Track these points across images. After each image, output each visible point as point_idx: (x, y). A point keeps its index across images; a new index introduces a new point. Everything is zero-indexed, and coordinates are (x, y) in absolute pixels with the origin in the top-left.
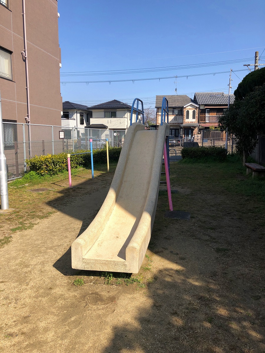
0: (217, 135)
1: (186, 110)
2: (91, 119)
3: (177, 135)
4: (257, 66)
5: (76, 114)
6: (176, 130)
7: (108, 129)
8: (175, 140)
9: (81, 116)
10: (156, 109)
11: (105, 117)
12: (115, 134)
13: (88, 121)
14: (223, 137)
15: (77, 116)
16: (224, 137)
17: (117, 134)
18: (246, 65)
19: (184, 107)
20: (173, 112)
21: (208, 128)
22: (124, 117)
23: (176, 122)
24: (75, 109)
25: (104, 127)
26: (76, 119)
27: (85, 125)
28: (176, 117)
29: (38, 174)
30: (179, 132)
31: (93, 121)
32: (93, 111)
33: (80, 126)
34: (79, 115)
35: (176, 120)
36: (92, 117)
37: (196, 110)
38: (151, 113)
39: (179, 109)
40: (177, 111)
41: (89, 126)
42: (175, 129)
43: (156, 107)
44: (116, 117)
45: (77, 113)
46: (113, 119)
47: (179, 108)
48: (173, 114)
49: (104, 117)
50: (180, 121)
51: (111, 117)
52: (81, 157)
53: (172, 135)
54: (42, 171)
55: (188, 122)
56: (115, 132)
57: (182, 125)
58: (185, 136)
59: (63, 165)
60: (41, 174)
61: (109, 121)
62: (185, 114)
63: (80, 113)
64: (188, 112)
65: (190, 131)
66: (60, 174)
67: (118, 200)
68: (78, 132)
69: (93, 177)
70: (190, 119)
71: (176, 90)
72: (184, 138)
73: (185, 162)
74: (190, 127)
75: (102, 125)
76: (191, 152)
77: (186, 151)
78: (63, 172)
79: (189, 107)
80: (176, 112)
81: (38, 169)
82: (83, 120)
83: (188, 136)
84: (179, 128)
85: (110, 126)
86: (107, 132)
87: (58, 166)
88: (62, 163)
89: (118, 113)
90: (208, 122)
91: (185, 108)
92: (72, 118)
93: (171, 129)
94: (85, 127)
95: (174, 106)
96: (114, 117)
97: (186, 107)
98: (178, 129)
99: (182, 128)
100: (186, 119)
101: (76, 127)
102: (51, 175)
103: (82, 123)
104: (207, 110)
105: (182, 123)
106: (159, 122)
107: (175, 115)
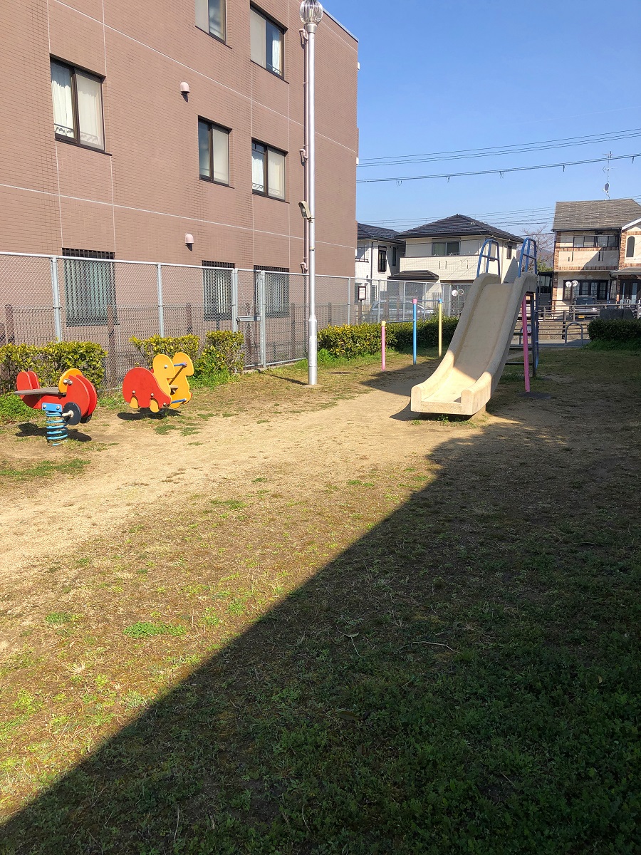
1: (628, 237)
2: (402, 260)
3: (604, 296)
5: (370, 249)
6: (601, 284)
7: (438, 282)
8: (595, 307)
9: (382, 253)
10: (553, 235)
11: (434, 254)
12: (454, 293)
13: (395, 264)
15: (373, 254)
17: (460, 293)
19: (623, 228)
20: (596, 240)
22: (476, 254)
23: (601, 264)
24: (370, 237)
25: (430, 277)
26: (370, 261)
27: (388, 273)
28: (601, 252)
29: (331, 354)
30: (609, 287)
31: (407, 264)
32: (408, 241)
33: (377, 275)
34: (376, 251)
35: (601, 259)
36: (403, 256)
38: (546, 242)
39: (611, 235)
40: (606, 239)
41: (397, 276)
42: (599, 282)
43: (553, 230)
44: (458, 255)
45: (372, 247)
46: (451, 260)
47: (610, 230)
48: (595, 246)
49: (430, 254)
50: (610, 263)
51: (448, 255)
52: (393, 333)
53: (589, 294)
54: (337, 350)
55: (631, 265)
56: (454, 288)
57: (614, 272)
58: (620, 298)
59: (365, 344)
60: (335, 354)
61: (443, 264)
62: (624, 244)
63: (379, 247)
64: (631, 240)
65: (635, 286)
66: (359, 358)
67: (456, 364)
68: (373, 288)
69: (415, 364)
70: (637, 258)
71: (607, 187)
72: (619, 303)
73: (594, 346)
74: (635, 276)
75: (427, 271)
76: (608, 328)
77: (597, 325)
78: (363, 356)
79: (635, 229)
80: (603, 240)
81: (331, 347)
82: (385, 261)
83: (630, 298)
84: (608, 278)
85: (444, 275)
86: (437, 288)
87: (358, 345)
88: (365, 339)
89: (463, 245)
91: (624, 231)
92: (363, 257)
93: (590, 282)
94: (389, 278)
95: (597, 226)
96: (454, 255)
97: (626, 229)
98: (607, 281)
99: (615, 279)
100: (625, 258)
101: (369, 278)
102: (347, 357)
103: (382, 269)
105: (616, 268)
106: (559, 265)
107: (600, 249)
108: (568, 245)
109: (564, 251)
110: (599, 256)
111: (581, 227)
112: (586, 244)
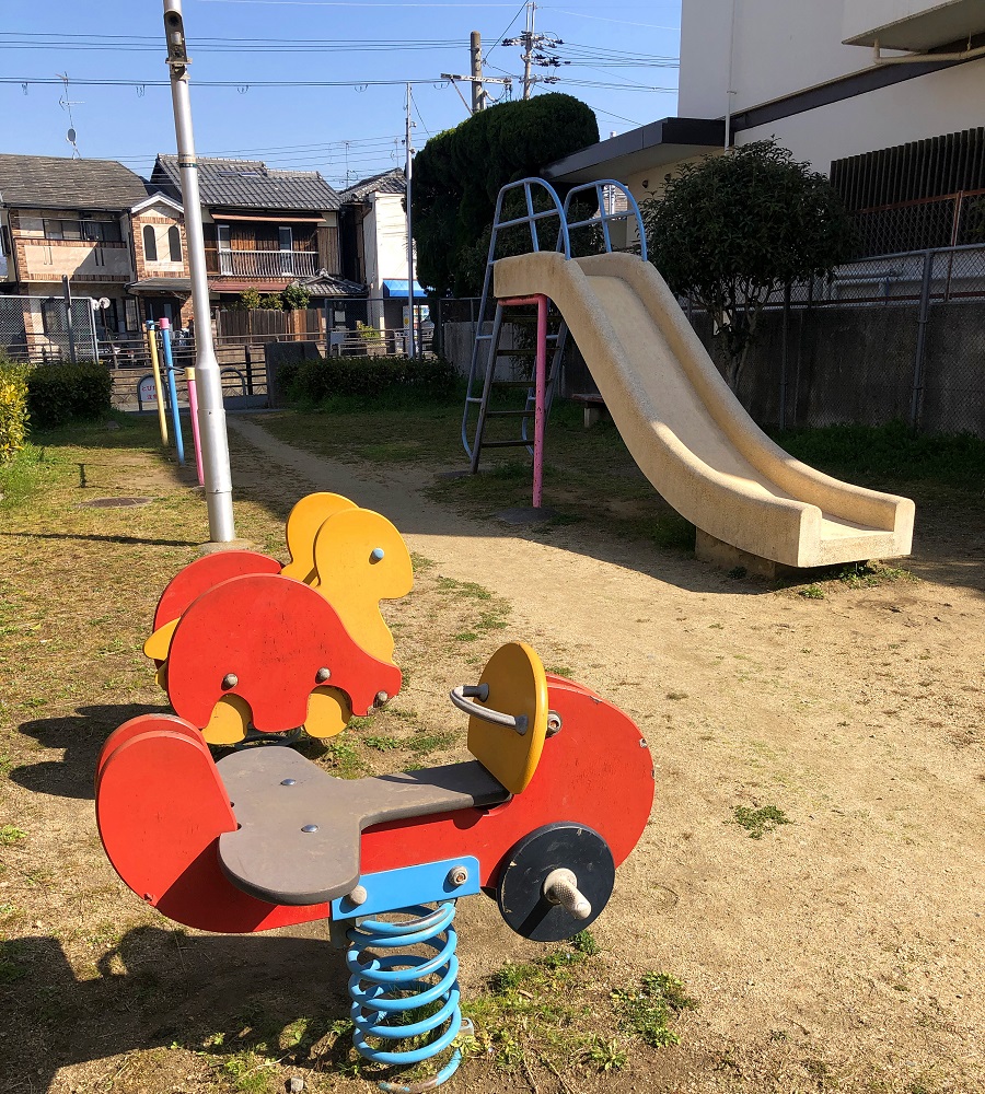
0: (272, 325)
1: (143, 225)
4: (480, 83)
14: (293, 330)
16: (297, 331)
18: (448, 76)
19: (134, 210)
20: (83, 228)
21: (238, 297)
23: (103, 272)
28: (98, 250)
30: (120, 312)
35: (100, 263)
37: (179, 227)
39: (107, 219)
40: (98, 227)
43: (6, 206)
47: (104, 212)
48: (84, 239)
50: (121, 269)
55: (156, 273)
57: (133, 285)
62: (139, 238)
64: (149, 232)
65: (168, 308)
70: (163, 262)
71: (72, 135)
74: (169, 292)
79: (152, 213)
80: (96, 229)
84: (118, 296)
90: (231, 274)
91: (135, 215)
95: (82, 203)
97: (138, 213)
98: (113, 301)
99: (133, 297)
100: (146, 262)
104: (219, 226)
105: (132, 278)
106: (30, 269)
107: (95, 243)
108: (34, 234)
109: (32, 244)
110: (95, 258)
111: (53, 201)
112: (66, 234)
